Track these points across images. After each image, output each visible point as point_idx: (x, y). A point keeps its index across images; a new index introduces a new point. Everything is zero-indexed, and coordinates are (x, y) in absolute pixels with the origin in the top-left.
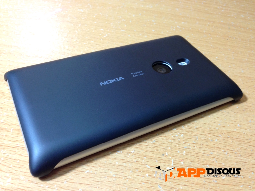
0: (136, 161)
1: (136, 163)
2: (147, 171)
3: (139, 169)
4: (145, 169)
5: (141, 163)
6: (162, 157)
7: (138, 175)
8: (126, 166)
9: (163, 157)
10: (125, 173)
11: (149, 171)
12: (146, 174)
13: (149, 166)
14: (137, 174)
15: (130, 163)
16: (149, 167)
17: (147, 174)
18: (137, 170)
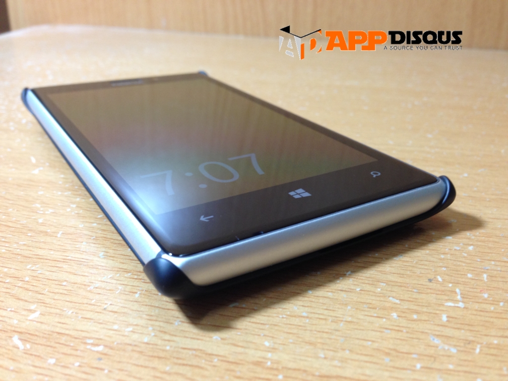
0: (360, 290)
1: (361, 293)
2: (392, 309)
3: (370, 304)
4: (387, 305)
5: (375, 292)
6: (428, 284)
7: (369, 314)
8: (335, 298)
9: (431, 284)
10: (333, 310)
11: (399, 308)
12: (392, 314)
13: (397, 299)
14: (366, 313)
15: (344, 292)
16: (398, 301)
17: (395, 315)
18: (365, 306)
